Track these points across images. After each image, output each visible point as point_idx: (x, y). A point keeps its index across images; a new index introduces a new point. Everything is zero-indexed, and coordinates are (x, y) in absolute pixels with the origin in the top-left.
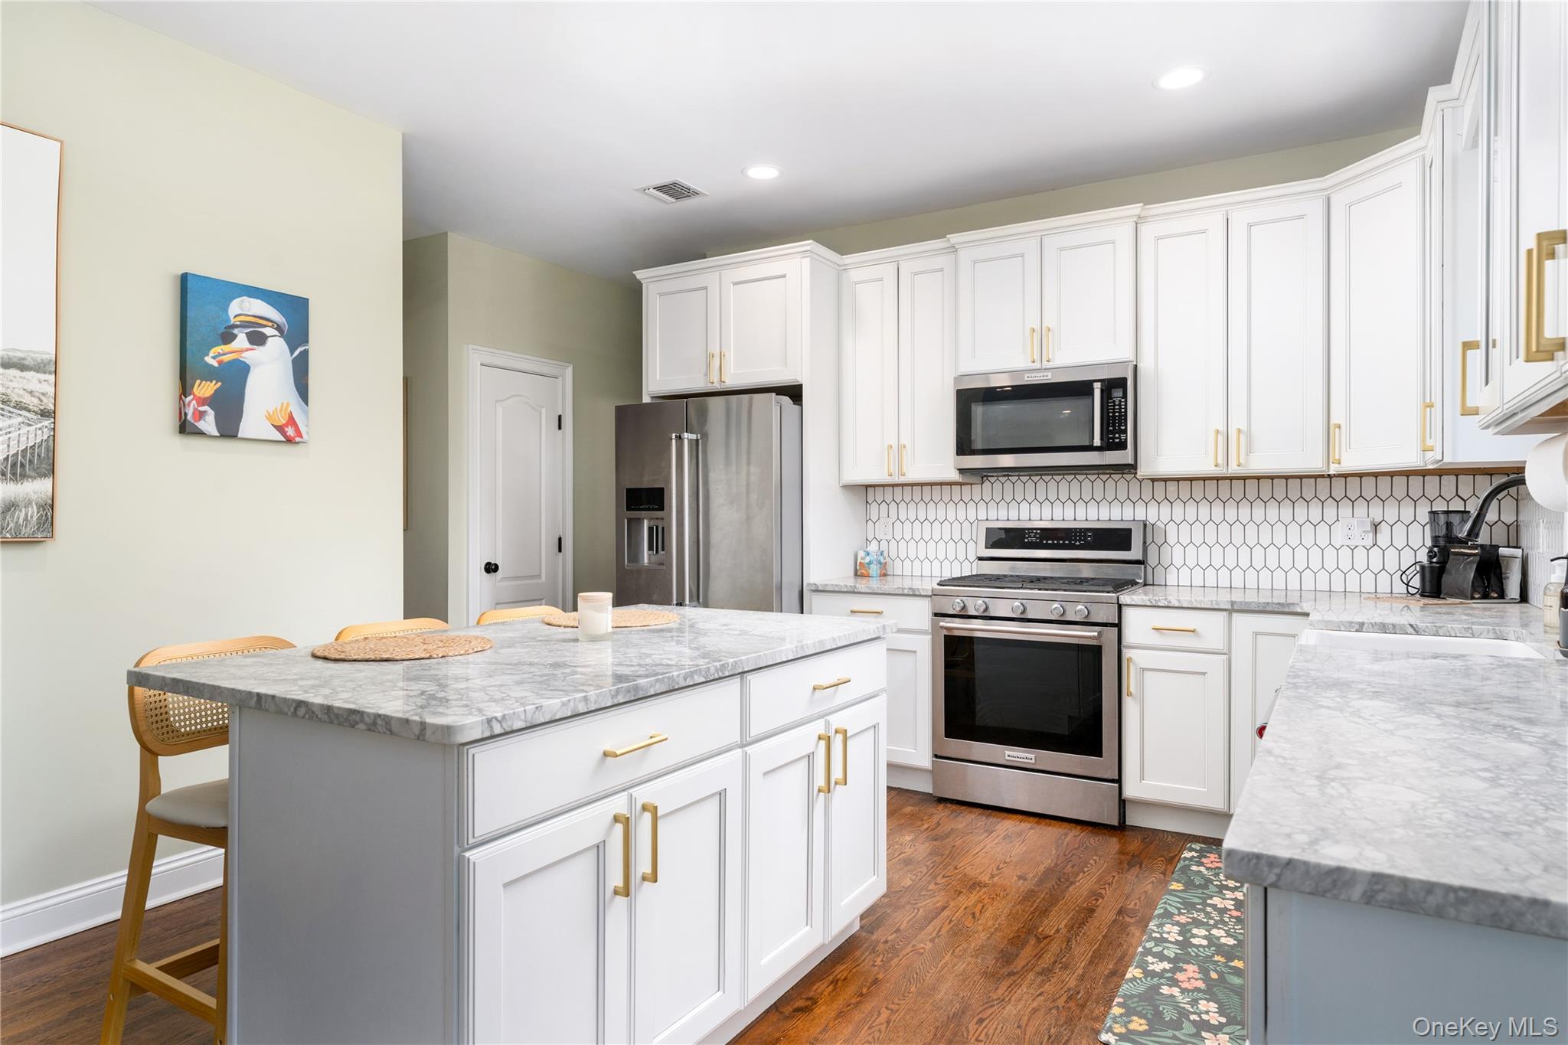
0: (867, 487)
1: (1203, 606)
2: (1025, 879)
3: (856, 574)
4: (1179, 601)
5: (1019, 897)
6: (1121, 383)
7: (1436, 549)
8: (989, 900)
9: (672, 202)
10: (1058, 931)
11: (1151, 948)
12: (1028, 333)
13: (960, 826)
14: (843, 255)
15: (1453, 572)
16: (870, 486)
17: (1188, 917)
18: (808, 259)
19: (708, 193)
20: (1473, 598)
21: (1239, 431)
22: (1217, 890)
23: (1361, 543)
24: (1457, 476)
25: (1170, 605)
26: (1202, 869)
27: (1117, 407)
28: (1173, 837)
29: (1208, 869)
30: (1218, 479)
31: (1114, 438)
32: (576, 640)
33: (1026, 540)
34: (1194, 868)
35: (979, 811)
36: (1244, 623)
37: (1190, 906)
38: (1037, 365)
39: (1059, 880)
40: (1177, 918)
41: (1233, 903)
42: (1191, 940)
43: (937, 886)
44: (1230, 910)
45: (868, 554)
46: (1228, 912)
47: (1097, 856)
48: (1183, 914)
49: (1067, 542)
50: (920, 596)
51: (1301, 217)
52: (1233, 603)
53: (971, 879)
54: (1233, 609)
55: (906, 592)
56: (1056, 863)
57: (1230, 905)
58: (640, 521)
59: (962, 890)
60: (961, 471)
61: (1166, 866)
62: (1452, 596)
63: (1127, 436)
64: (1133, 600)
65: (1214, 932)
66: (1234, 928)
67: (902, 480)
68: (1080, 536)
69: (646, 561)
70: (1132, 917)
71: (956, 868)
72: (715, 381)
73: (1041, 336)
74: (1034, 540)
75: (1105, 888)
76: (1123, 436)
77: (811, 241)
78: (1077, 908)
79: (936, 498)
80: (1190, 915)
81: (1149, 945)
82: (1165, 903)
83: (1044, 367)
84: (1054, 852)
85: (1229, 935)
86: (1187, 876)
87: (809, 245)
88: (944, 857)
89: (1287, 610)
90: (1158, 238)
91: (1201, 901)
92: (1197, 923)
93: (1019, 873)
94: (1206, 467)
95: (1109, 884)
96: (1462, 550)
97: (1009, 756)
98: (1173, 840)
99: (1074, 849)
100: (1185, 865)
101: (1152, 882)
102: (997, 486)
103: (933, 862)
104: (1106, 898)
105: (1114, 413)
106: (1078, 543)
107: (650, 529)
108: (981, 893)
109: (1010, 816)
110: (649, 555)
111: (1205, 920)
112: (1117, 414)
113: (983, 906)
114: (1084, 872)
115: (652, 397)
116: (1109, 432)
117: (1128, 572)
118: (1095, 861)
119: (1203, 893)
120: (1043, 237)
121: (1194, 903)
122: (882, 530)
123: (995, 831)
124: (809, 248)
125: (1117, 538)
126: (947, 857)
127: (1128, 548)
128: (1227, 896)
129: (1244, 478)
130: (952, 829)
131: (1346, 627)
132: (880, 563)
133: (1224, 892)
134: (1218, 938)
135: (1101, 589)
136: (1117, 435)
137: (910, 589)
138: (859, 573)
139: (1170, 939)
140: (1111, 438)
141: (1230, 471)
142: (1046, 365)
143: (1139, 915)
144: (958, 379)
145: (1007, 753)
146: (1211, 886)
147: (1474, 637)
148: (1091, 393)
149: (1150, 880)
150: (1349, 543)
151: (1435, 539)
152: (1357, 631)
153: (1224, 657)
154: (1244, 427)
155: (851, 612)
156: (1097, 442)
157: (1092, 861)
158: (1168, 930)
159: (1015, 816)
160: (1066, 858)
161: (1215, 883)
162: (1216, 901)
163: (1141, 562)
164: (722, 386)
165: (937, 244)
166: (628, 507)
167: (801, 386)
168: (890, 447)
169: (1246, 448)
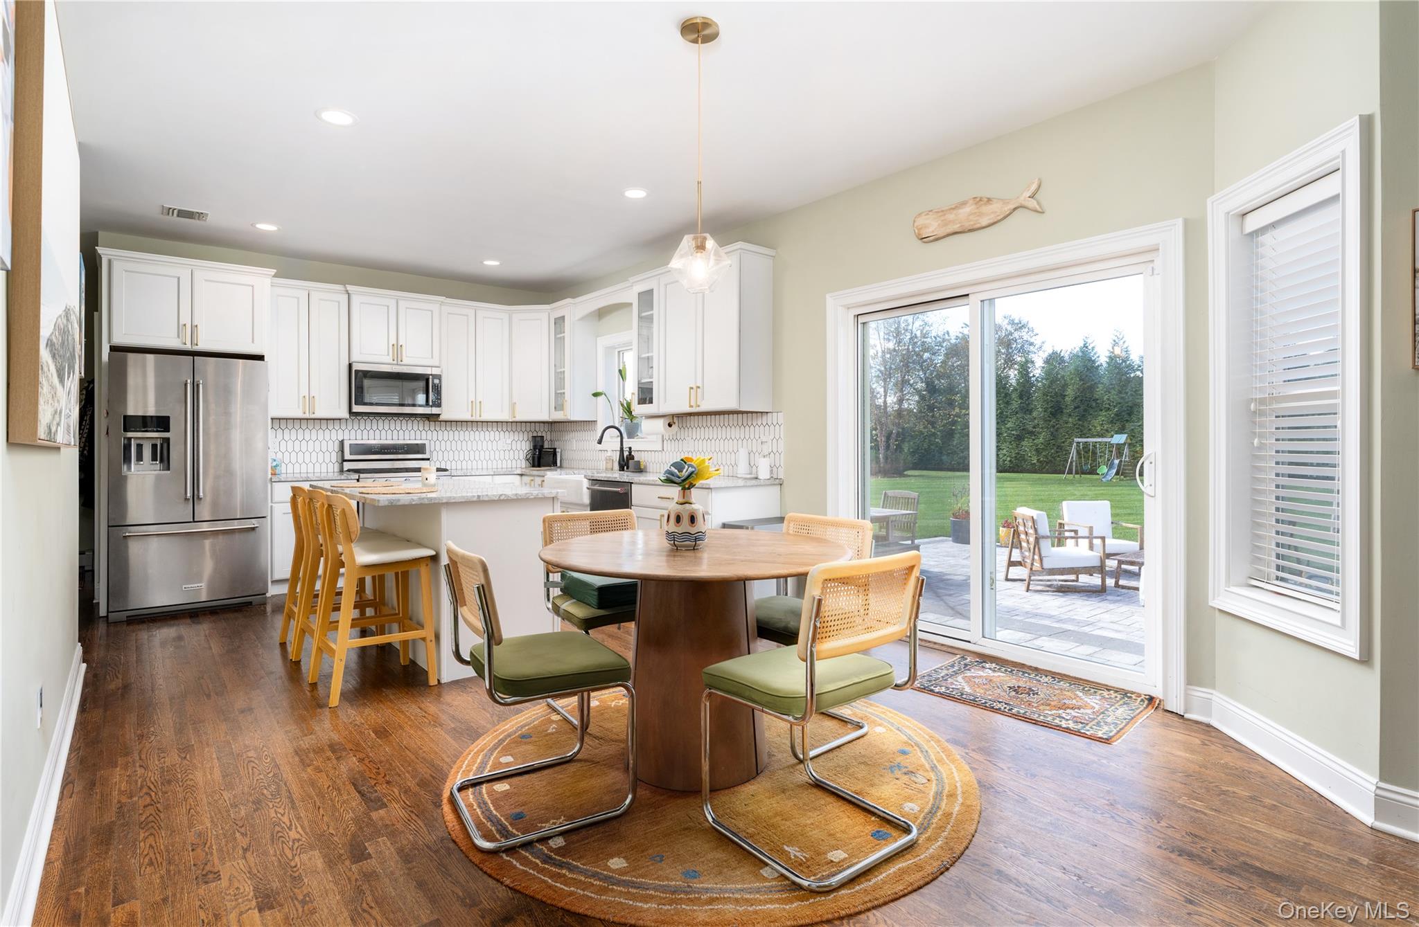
6: (439, 377)
7: (535, 450)
12: (390, 345)
15: (544, 458)
18: (269, 279)
21: (480, 402)
23: (508, 448)
38: (396, 363)
60: (352, 413)
62: (542, 466)
63: (439, 402)
67: (313, 417)
72: (188, 344)
73: (398, 348)
96: (545, 450)
115: (115, 346)
124: (272, 274)
125: (420, 449)
127: (422, 454)
141: (475, 419)
142: (402, 364)
144: (350, 364)
148: (426, 381)
151: (535, 446)
156: (430, 404)
163: (428, 459)
164: (195, 348)
165: (340, 287)
166: (125, 430)
167: (264, 356)
168: (304, 397)
169: (482, 409)
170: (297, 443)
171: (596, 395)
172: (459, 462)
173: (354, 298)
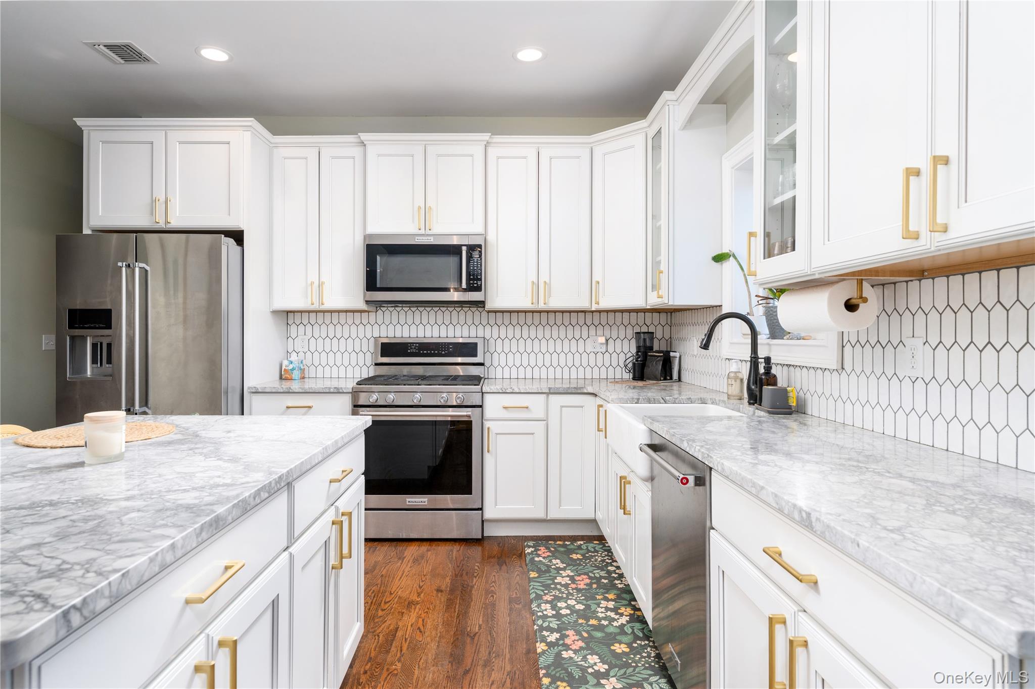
0: (288, 312)
1: (533, 391)
2: (441, 591)
3: (281, 378)
4: (519, 389)
5: (443, 606)
6: (478, 249)
7: (640, 353)
8: (425, 614)
9: (121, 63)
10: (480, 626)
11: (542, 624)
12: (416, 209)
13: (380, 558)
14: (274, 135)
15: (650, 366)
16: (291, 312)
17: (551, 596)
18: (249, 133)
19: (158, 63)
20: (661, 380)
21: (545, 282)
22: (556, 572)
23: (601, 350)
24: (645, 313)
25: (514, 391)
26: (541, 559)
27: (475, 263)
28: (514, 540)
29: (544, 558)
30: (533, 312)
31: (473, 284)
32: (81, 464)
33: (409, 351)
34: (536, 559)
35: (387, 544)
36: (557, 401)
37: (547, 587)
38: (423, 232)
39: (463, 586)
40: (545, 598)
41: (568, 579)
42: (560, 612)
43: (384, 612)
44: (570, 584)
45: (291, 363)
46: (570, 586)
47: (478, 563)
48: (547, 594)
49: (436, 352)
50: (343, 393)
51: (578, 157)
52: (550, 389)
53: (405, 600)
54: (551, 392)
55: (332, 390)
56: (455, 574)
57: (567, 580)
58: (84, 338)
59: (403, 611)
60: (367, 302)
61: (520, 561)
62: (650, 379)
63: (481, 283)
64: (491, 389)
65: (569, 602)
66: (578, 597)
67: (323, 308)
68: (445, 348)
69: (89, 373)
70: (519, 604)
71: (391, 594)
72: (161, 221)
73: (425, 212)
74: (414, 351)
75: (493, 586)
76: (479, 283)
77: (252, 119)
78: (484, 606)
79: (343, 321)
80: (551, 594)
81: (540, 622)
82: (533, 588)
83: (427, 233)
84: (450, 565)
85: (578, 603)
86: (536, 566)
87: (251, 121)
88: (379, 586)
89: (579, 391)
90: (498, 158)
91: (552, 582)
92: (559, 599)
93: (436, 588)
94: (526, 305)
95: (494, 582)
96: (654, 354)
97: (409, 502)
98: (515, 542)
99: (461, 560)
100: (531, 558)
101: (518, 575)
102: (387, 313)
103: (373, 592)
104: (497, 594)
105: (474, 267)
106: (443, 353)
107: (94, 346)
108: (417, 610)
109: (410, 543)
110: (92, 369)
111: (560, 595)
112: (475, 268)
113: (423, 620)
114: (476, 577)
115: (93, 230)
116: (471, 279)
118: (478, 566)
119: (550, 576)
120: (427, 145)
121: (549, 584)
122: (300, 344)
123: (405, 557)
124: (250, 124)
125: (469, 349)
126: (381, 585)
127: (475, 355)
128: (564, 575)
129: (548, 312)
130: (375, 562)
131: (630, 401)
132: (301, 369)
133: (560, 572)
134: (574, 606)
135: (471, 383)
136: (475, 282)
137: (335, 388)
138: (283, 377)
139: (549, 615)
140: (472, 284)
141: (540, 307)
142: (430, 232)
143: (522, 600)
144: (366, 237)
145: (408, 500)
146: (552, 570)
147: (692, 403)
148: (460, 254)
149: (516, 574)
150: (594, 350)
151: (638, 348)
152: (636, 403)
153: (545, 422)
154: (548, 281)
155: (287, 407)
156: (464, 286)
157: (476, 567)
158: (545, 608)
159: (414, 544)
160: (460, 568)
161: (553, 567)
162: (559, 580)
163: (482, 364)
164: (169, 226)
165: (350, 138)
166: (71, 326)
167: (242, 232)
168: (312, 283)
169: (548, 293)
171: (719, 258)
172: (529, 369)
173: (370, 149)
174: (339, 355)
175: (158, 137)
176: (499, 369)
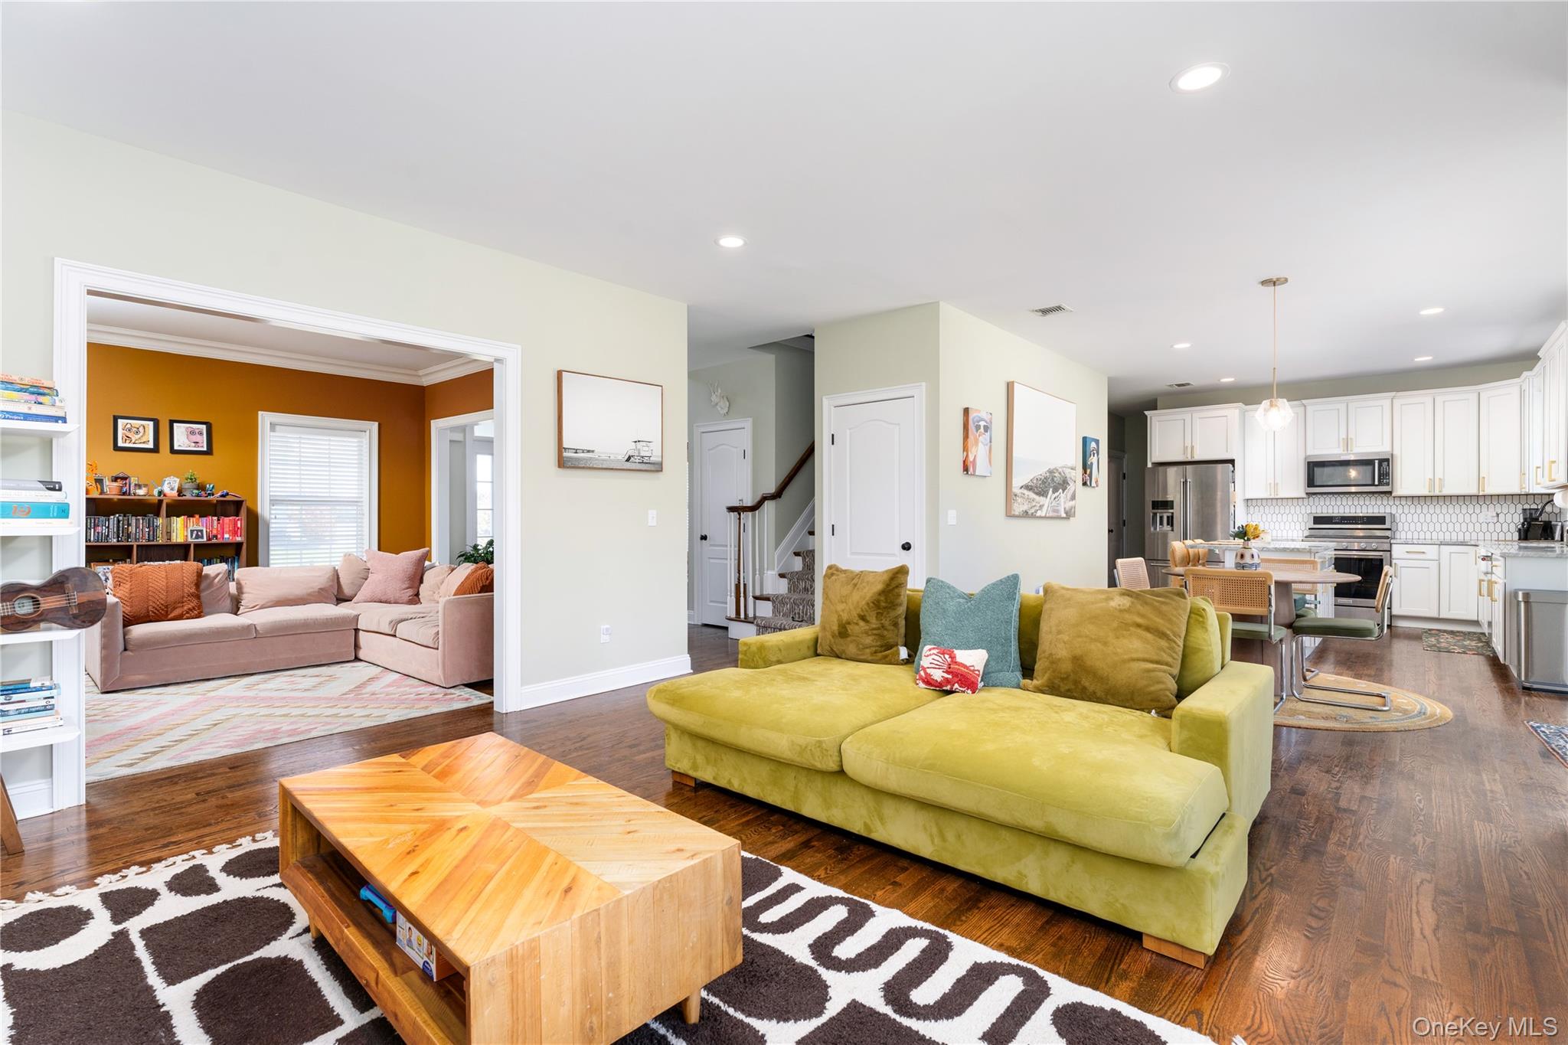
1: (1429, 543)
6: (1387, 460)
7: (1525, 522)
12: (1342, 440)
14: (1246, 405)
15: (1532, 530)
18: (1238, 410)
19: (1194, 384)
21: (1440, 479)
23: (1491, 521)
25: (1415, 543)
27: (1385, 469)
31: (1383, 481)
33: (1334, 521)
38: (1346, 452)
49: (1354, 522)
51: (1468, 399)
54: (1441, 544)
58: (1156, 514)
60: (1307, 494)
62: (1532, 539)
63: (1389, 480)
64: (1396, 542)
67: (1276, 497)
68: (1360, 519)
72: (1189, 457)
73: (1348, 442)
74: (1338, 521)
76: (1387, 480)
79: (1287, 504)
83: (1349, 453)
87: (1239, 404)
89: (1465, 544)
90: (1402, 405)
94: (1426, 492)
96: (1536, 522)
102: (1317, 499)
105: (1383, 471)
106: (1359, 522)
110: (1160, 527)
112: (1385, 472)
115: (1153, 464)
116: (1382, 479)
117: (1388, 533)
120: (1348, 403)
125: (1381, 520)
127: (1385, 524)
136: (1385, 479)
142: (1351, 452)
144: (1306, 458)
148: (1374, 463)
150: (1486, 521)
151: (1525, 519)
153: (1438, 559)
154: (1442, 477)
156: (1376, 483)
163: (1390, 529)
164: (1193, 460)
165: (1297, 403)
166: (1153, 508)
167: (1234, 460)
168: (1270, 484)
169: (1441, 486)
170: (1280, 515)
173: (1308, 408)
174: (1282, 523)
175: (1187, 417)
176: (1403, 534)
